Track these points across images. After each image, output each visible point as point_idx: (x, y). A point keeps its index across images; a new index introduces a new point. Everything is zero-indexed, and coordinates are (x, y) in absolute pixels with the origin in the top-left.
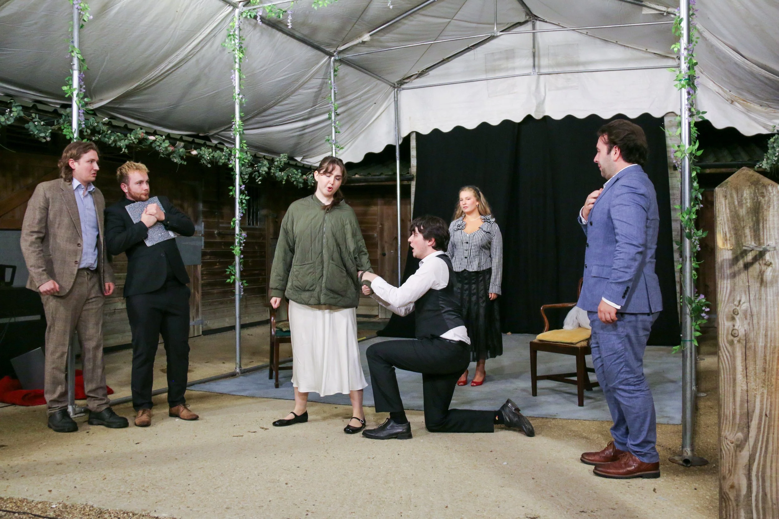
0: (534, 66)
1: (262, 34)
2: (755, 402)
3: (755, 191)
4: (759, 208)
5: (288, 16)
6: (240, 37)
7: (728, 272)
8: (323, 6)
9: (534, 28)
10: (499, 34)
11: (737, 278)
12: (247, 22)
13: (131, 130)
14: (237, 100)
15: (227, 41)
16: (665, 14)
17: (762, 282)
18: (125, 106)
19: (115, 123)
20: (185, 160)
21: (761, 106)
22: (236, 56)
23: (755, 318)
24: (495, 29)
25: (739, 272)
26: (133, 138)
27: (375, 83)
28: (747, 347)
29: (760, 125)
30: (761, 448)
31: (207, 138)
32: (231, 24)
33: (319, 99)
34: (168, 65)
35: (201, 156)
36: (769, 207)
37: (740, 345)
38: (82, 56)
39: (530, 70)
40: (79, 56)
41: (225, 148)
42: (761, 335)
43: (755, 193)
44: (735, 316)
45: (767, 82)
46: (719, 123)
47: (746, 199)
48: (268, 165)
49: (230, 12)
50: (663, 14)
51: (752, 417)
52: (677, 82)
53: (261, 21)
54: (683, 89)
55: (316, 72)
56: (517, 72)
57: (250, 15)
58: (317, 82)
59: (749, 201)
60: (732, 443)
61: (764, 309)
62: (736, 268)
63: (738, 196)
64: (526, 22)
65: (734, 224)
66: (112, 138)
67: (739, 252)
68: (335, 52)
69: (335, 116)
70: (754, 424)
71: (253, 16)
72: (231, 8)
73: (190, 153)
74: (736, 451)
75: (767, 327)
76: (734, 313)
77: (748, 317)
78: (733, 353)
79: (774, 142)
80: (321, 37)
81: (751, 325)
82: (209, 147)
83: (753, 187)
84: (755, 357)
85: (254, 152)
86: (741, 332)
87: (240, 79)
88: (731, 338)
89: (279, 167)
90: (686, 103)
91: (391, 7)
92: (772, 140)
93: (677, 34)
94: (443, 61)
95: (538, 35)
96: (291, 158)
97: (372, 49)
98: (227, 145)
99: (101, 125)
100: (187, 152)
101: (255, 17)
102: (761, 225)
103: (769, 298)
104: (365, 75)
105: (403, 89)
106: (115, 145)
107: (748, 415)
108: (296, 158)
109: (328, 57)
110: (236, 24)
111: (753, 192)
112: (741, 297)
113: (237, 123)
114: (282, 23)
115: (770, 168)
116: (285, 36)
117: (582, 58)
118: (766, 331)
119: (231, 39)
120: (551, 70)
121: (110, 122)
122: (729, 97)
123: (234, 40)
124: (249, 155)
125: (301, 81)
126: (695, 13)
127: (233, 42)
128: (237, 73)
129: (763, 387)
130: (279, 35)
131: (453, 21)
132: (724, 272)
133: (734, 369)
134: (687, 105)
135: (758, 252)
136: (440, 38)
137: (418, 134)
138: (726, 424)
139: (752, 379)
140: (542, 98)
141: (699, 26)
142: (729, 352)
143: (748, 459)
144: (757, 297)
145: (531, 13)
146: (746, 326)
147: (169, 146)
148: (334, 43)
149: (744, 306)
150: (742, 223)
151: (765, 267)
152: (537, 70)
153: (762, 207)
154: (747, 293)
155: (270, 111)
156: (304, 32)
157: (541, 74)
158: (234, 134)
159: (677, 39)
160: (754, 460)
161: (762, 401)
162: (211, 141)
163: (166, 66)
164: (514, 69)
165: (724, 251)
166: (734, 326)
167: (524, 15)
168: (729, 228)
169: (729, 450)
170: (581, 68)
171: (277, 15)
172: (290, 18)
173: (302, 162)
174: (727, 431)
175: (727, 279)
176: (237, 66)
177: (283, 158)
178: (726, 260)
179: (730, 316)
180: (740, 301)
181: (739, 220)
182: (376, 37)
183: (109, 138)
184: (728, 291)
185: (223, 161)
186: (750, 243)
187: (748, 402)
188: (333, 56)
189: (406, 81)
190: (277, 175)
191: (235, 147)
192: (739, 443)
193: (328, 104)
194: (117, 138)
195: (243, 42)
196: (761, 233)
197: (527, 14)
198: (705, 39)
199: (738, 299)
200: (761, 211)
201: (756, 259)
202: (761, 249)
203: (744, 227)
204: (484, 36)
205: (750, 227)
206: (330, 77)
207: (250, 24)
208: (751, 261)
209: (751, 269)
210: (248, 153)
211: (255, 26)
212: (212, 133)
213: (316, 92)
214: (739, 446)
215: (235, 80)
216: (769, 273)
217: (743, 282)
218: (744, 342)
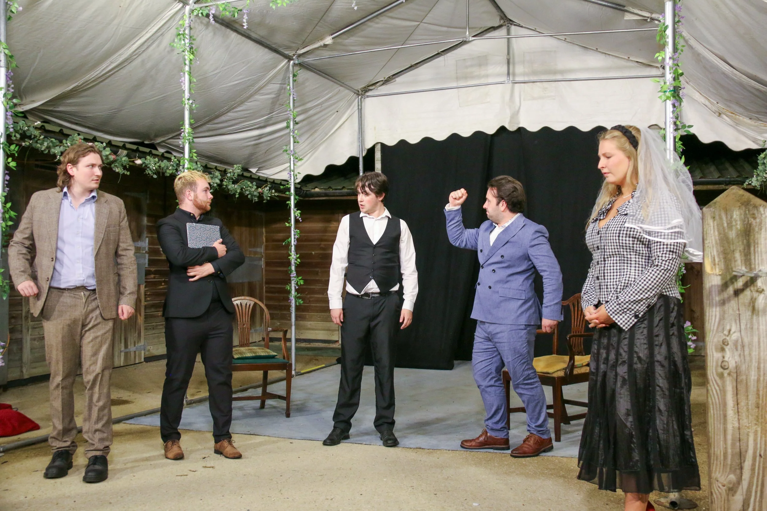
0: (508, 74)
1: (215, 34)
2: (748, 441)
3: (745, 211)
4: (749, 231)
5: (244, 14)
6: (191, 37)
7: (717, 299)
8: (282, 5)
9: (509, 33)
10: (471, 39)
11: (727, 305)
12: (198, 21)
13: (67, 136)
14: (187, 106)
15: (176, 40)
16: (649, 20)
17: (754, 310)
18: (61, 109)
19: (48, 127)
20: (128, 170)
21: (750, 119)
22: (186, 57)
23: (746, 349)
24: (467, 33)
25: (729, 299)
26: (69, 144)
27: (337, 90)
28: (738, 380)
29: (750, 140)
30: (756, 492)
31: (153, 146)
32: (181, 22)
33: (277, 106)
34: (110, 65)
35: (146, 166)
36: (761, 230)
37: (731, 378)
38: (10, 51)
39: (504, 79)
40: (7, 51)
41: (173, 158)
42: (753, 367)
43: (745, 214)
44: (725, 347)
45: (756, 93)
46: (706, 138)
47: (736, 221)
48: (220, 177)
49: (180, 9)
50: (646, 20)
51: (745, 457)
52: (661, 94)
53: (214, 20)
54: (668, 101)
55: (274, 77)
56: (490, 80)
57: (202, 13)
58: (274, 87)
59: (739, 222)
60: (724, 486)
61: (756, 339)
62: (725, 295)
63: (727, 218)
64: (500, 26)
65: (723, 247)
66: (46, 144)
67: (728, 277)
68: (294, 55)
69: (294, 125)
70: (747, 465)
71: (204, 14)
72: (181, 5)
73: (133, 162)
74: (728, 495)
75: (759, 359)
76: (724, 344)
77: (739, 347)
78: (723, 388)
79: (764, 158)
80: (279, 39)
81: (742, 357)
82: (155, 156)
83: (744, 208)
84: (747, 391)
85: (205, 162)
86: (732, 364)
87: (190, 82)
88: (720, 370)
89: (232, 179)
90: (671, 115)
91: (356, 8)
92: (762, 155)
93: (662, 42)
94: (411, 67)
95: (514, 41)
96: (246, 169)
97: (335, 53)
98: (175, 154)
99: (32, 129)
100: (130, 161)
101: (208, 16)
102: (752, 249)
103: (761, 327)
104: (326, 80)
105: (368, 97)
106: (49, 151)
107: (741, 455)
108: (251, 170)
109: (287, 60)
110: (187, 22)
111: (743, 213)
112: (731, 326)
113: (187, 131)
114: (237, 23)
115: (761, 185)
116: (239, 36)
117: (560, 66)
118: (759, 363)
119: (180, 39)
120: (526, 79)
121: (43, 126)
122: (717, 110)
123: (184, 40)
124: (199, 166)
125: (257, 87)
126: (681, 20)
127: (183, 42)
128: (187, 76)
129: (756, 424)
130: (234, 35)
131: (422, 24)
132: (712, 299)
133: (725, 405)
134: (672, 118)
135: (749, 278)
136: (407, 42)
137: (383, 146)
138: (717, 465)
139: (744, 415)
140: (517, 108)
141: (685, 34)
142: (718, 386)
143: (742, 504)
144: (748, 326)
145: (506, 17)
146: (737, 358)
147: (110, 154)
148: (294, 45)
149: (735, 336)
150: (731, 246)
151: (757, 294)
152: (511, 78)
153: (754, 230)
154: (738, 322)
155: (223, 118)
156: (260, 33)
157: (516, 83)
158: (183, 143)
159: (662, 47)
160: (749, 505)
161: (755, 440)
162: (157, 150)
163: (107, 67)
164: (487, 76)
165: (712, 276)
166: (724, 357)
167: (498, 19)
168: (717, 251)
169: (720, 494)
170: (559, 77)
171: (232, 13)
172: (246, 17)
173: (258, 174)
174: (717, 473)
175: (716, 306)
176: (187, 68)
177: (237, 170)
178: (715, 286)
179: (719, 347)
180: (730, 331)
181: (728, 243)
182: (339, 40)
183: (42, 144)
184: (717, 320)
185: (171, 172)
186: (740, 268)
187: (740, 440)
188: (293, 59)
189: (371, 88)
190: (229, 187)
191: (184, 156)
192: (731, 486)
193: (286, 111)
194: (51, 144)
195: (193, 42)
196: (753, 257)
197: (502, 18)
198: (691, 47)
199: (728, 328)
200: (752, 234)
201: (746, 285)
202: (753, 275)
203: (733, 251)
204: (455, 41)
205: (740, 251)
206: (289, 82)
207: (201, 23)
208: (742, 288)
209: (741, 296)
210: (198, 163)
211: (208, 25)
212: (159, 140)
213: (274, 98)
214: (732, 490)
215: (184, 84)
216: (761, 301)
217: (733, 310)
218: (735, 375)
